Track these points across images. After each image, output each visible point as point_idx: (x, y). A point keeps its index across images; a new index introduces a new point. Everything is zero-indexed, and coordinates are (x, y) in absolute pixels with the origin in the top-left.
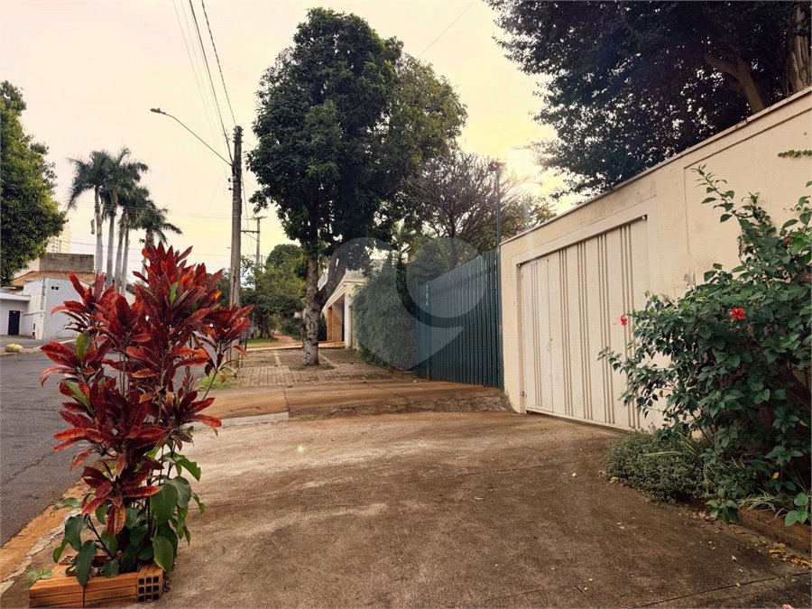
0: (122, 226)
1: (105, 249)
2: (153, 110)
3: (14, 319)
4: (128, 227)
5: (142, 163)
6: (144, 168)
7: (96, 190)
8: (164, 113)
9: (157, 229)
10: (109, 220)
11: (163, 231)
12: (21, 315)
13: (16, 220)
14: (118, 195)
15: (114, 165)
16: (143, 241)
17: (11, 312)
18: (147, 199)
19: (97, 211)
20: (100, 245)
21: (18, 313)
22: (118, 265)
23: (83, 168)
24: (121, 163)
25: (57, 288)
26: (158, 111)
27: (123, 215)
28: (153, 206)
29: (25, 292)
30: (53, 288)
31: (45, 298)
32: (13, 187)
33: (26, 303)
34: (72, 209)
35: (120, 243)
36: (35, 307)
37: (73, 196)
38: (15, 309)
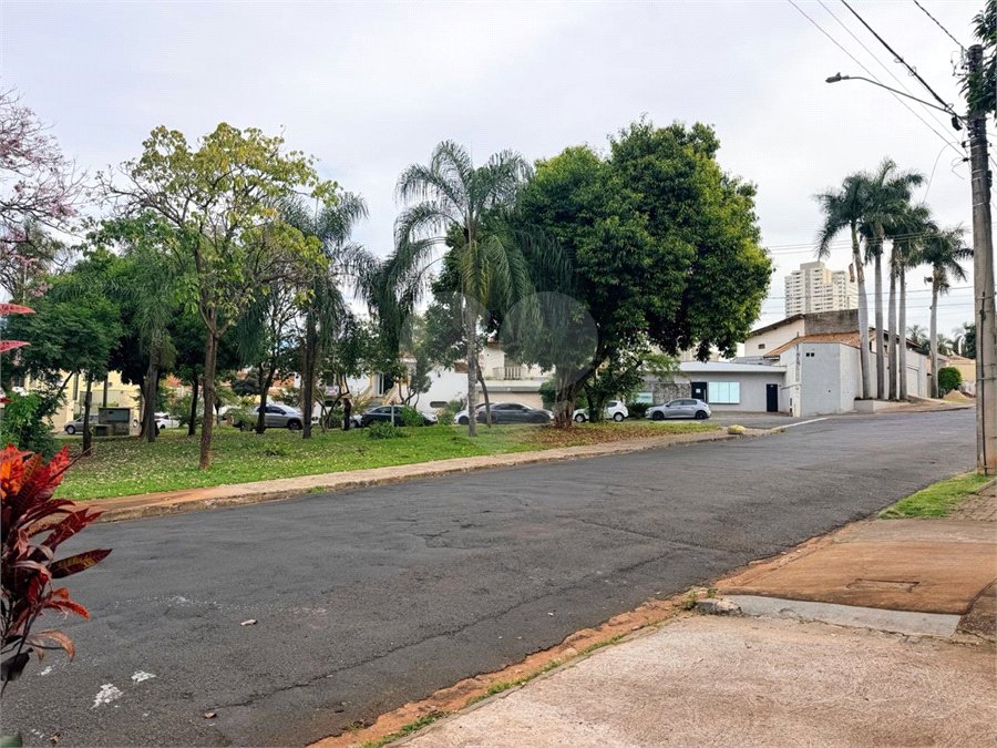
0: (893, 264)
1: (871, 299)
2: (830, 80)
3: (772, 393)
4: (903, 264)
5: (913, 174)
6: (917, 179)
7: (853, 226)
8: (847, 78)
9: (949, 260)
10: (874, 261)
11: (958, 262)
12: (779, 388)
13: (715, 281)
14: (884, 227)
15: (874, 187)
16: (930, 280)
17: (768, 386)
18: (925, 221)
19: (856, 251)
20: (862, 294)
21: (776, 386)
22: (892, 316)
23: (833, 202)
24: (885, 183)
25: (813, 355)
26: (838, 78)
27: (894, 251)
28: (935, 228)
29: (782, 362)
30: (808, 355)
31: (800, 367)
32: (709, 243)
33: (783, 374)
34: (824, 256)
35: (893, 287)
36: (791, 379)
37: (825, 239)
38: (772, 382)
